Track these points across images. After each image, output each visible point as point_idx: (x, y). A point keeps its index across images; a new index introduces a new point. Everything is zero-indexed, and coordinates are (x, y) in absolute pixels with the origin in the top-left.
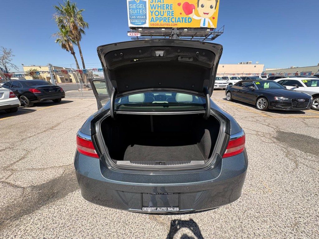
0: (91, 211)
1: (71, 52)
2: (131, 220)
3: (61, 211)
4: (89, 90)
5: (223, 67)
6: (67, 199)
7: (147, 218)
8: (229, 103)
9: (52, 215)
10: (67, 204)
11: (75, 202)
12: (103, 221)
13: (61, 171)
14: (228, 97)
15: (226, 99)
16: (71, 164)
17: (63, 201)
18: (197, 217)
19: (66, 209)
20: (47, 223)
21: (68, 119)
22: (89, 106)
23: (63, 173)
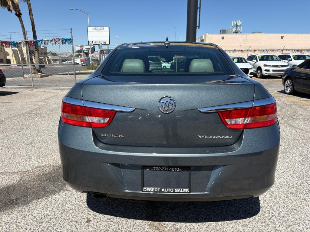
0: (68, 218)
1: (15, 12)
2: (125, 229)
3: (26, 218)
4: (41, 77)
5: (282, 38)
6: (32, 206)
7: (147, 227)
8: (288, 98)
9: (15, 220)
10: (32, 211)
11: (43, 209)
12: (86, 229)
13: (17, 178)
14: (287, 87)
15: (283, 92)
16: (29, 170)
17: (26, 208)
18: (218, 229)
19: (32, 215)
20: (10, 228)
21: (14, 116)
22: (46, 99)
23: (21, 179)
